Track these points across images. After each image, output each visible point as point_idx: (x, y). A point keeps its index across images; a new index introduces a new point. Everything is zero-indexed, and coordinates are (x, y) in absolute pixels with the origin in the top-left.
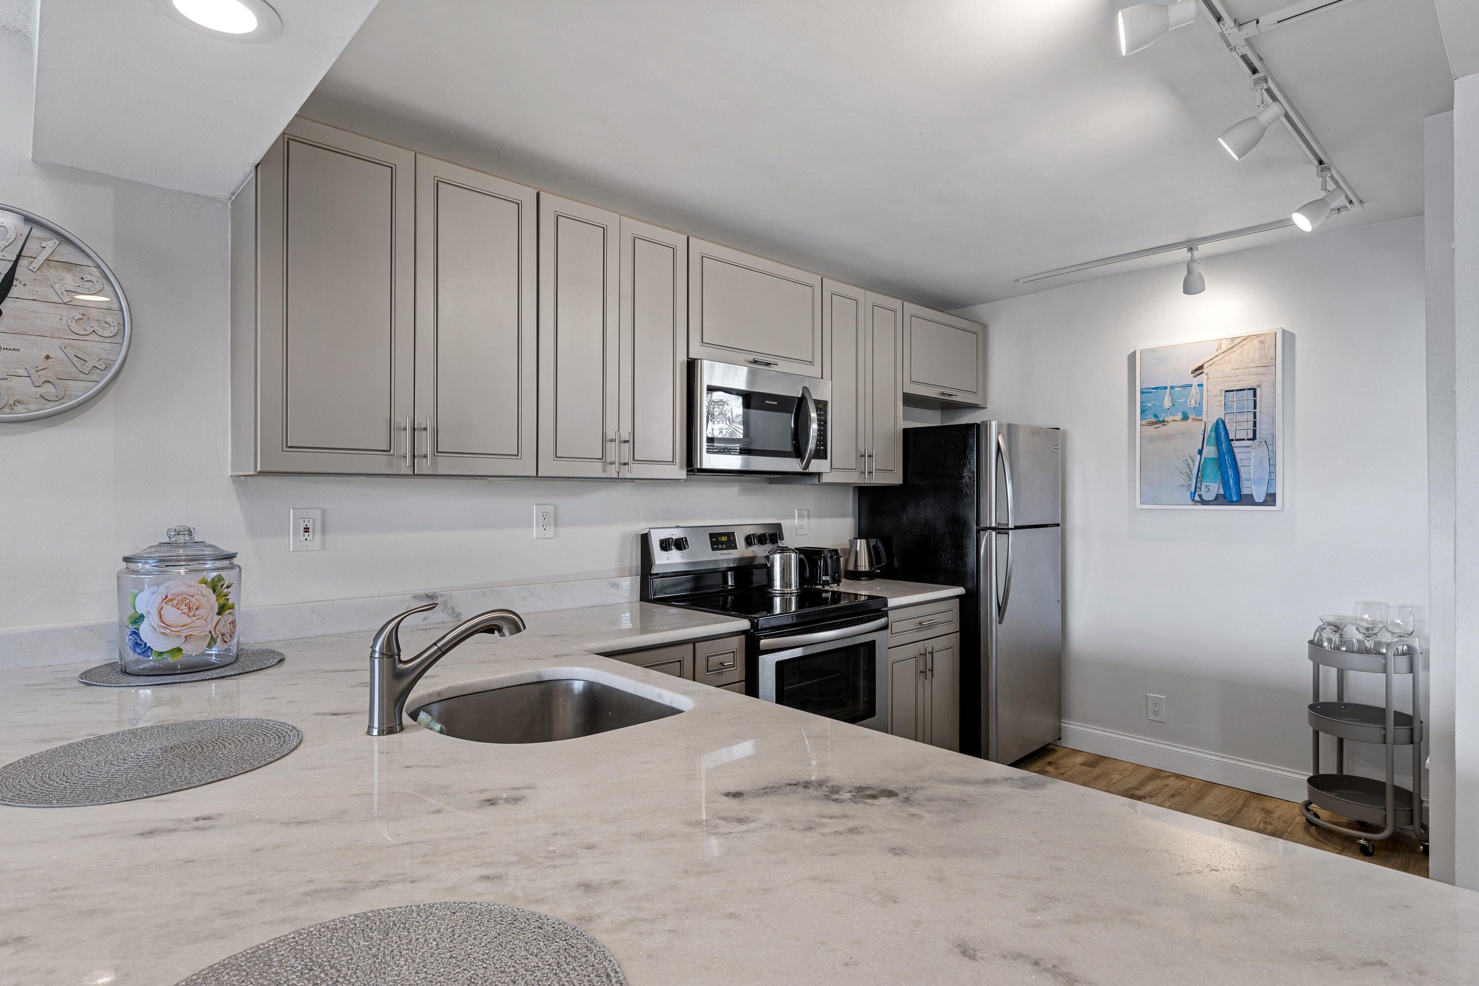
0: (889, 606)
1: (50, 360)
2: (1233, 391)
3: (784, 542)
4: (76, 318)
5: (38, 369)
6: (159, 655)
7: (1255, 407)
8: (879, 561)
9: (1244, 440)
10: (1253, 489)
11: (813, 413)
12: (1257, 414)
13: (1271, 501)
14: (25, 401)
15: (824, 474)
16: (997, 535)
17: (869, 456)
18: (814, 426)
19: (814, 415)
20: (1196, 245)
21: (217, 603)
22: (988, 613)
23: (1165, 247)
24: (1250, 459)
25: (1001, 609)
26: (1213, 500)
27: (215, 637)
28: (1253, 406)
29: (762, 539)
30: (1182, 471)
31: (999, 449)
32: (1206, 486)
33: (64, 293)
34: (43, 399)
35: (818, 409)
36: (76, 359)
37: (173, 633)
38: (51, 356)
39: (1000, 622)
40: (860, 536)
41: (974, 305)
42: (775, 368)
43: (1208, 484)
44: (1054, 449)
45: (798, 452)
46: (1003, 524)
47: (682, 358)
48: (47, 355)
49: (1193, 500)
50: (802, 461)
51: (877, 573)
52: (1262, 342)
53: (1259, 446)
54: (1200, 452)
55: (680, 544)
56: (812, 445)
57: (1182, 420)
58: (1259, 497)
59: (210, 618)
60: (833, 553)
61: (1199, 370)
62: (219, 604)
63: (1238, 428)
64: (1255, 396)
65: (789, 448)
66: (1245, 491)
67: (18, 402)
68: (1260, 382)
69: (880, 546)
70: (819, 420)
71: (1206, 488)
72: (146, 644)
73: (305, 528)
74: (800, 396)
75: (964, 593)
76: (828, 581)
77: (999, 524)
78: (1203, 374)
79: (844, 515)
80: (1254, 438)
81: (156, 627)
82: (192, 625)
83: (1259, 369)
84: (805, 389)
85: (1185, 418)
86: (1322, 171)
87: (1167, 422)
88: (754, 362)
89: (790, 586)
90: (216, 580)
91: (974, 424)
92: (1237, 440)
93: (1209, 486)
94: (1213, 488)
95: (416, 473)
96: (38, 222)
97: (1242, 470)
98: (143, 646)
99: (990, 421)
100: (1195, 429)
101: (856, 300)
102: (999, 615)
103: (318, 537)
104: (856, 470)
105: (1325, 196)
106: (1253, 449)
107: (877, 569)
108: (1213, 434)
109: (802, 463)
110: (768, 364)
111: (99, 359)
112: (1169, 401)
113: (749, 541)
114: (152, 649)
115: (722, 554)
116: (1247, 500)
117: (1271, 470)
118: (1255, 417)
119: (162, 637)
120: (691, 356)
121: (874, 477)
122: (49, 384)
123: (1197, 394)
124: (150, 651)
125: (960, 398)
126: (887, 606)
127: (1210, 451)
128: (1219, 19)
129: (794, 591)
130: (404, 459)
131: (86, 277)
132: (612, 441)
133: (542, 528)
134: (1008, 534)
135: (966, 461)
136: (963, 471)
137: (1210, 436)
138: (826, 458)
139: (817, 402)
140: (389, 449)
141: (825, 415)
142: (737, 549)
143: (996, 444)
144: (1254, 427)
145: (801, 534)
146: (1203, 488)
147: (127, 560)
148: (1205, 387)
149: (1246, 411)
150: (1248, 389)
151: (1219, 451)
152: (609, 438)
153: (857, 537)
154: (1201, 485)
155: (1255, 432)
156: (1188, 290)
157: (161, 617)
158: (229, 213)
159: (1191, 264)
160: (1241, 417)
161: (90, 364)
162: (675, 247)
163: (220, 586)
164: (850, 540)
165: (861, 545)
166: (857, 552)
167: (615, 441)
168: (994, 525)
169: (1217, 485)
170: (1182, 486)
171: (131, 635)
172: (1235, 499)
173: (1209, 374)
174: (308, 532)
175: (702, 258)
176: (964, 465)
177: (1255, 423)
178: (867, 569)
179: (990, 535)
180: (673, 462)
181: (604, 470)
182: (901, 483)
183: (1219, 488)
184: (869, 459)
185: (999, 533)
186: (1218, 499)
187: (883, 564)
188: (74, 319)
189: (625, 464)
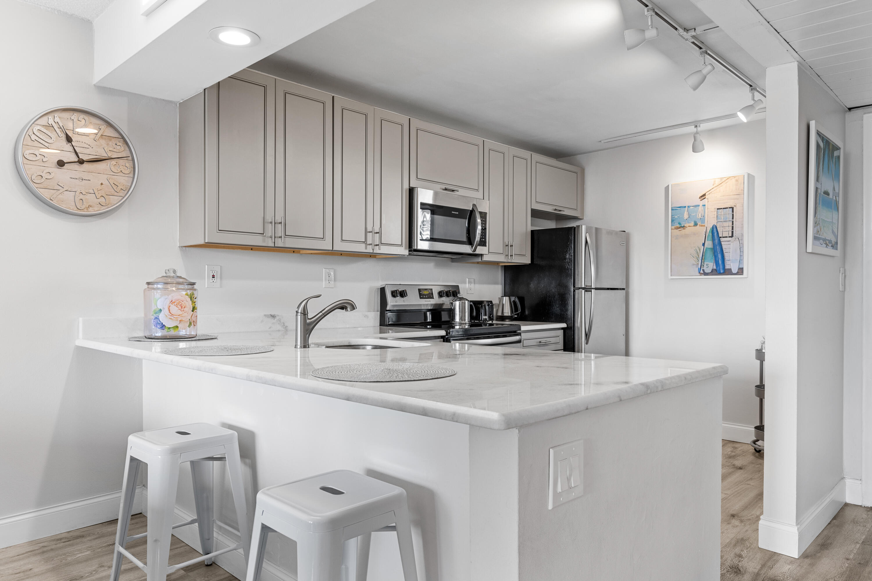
0: (522, 330)
1: (103, 185)
2: (721, 209)
3: (461, 295)
4: (114, 164)
5: (98, 190)
6: (168, 329)
7: (733, 218)
8: (516, 310)
9: (727, 237)
10: (731, 265)
11: (479, 219)
12: (734, 222)
13: (741, 272)
14: (93, 206)
15: (484, 255)
16: (585, 292)
17: (511, 246)
18: (479, 227)
19: (479, 220)
20: (699, 124)
21: (192, 306)
22: (580, 338)
23: (682, 125)
24: (730, 248)
25: (587, 336)
26: (710, 273)
27: (191, 322)
28: (732, 218)
29: (448, 294)
30: (694, 256)
31: (586, 242)
32: (707, 264)
33: (109, 151)
34: (100, 205)
35: (481, 217)
36: (114, 185)
37: (175, 318)
38: (103, 183)
39: (587, 343)
40: (505, 295)
41: (576, 155)
42: (456, 193)
43: (708, 263)
44: (622, 243)
45: (470, 242)
46: (588, 286)
47: (406, 186)
48: (102, 183)
49: (699, 273)
50: (472, 247)
51: (515, 317)
52: (737, 181)
53: (735, 240)
54: (704, 245)
55: (403, 294)
56: (478, 238)
57: (694, 225)
58: (735, 270)
59: (189, 313)
60: (489, 303)
61: (703, 197)
62: (193, 306)
63: (724, 230)
64: (733, 212)
65: (465, 239)
66: (727, 267)
67: (90, 206)
68: (736, 203)
69: (517, 301)
70: (482, 223)
71: (707, 265)
72: (162, 323)
73: (213, 276)
74: (471, 209)
75: (566, 327)
76: (486, 319)
77: (586, 286)
78: (706, 199)
79: (496, 283)
80: (732, 236)
81: (167, 315)
82: (183, 315)
83: (736, 196)
84: (474, 205)
85: (696, 224)
86: (752, 90)
87: (686, 227)
88: (445, 190)
89: (465, 320)
90: (192, 294)
91: (572, 227)
92: (723, 237)
93: (708, 264)
94: (710, 266)
95: (276, 246)
96: (100, 117)
97: (726, 255)
98: (161, 324)
99: (581, 226)
100: (701, 232)
101: (503, 153)
102: (586, 339)
103: (219, 280)
104: (503, 254)
105: (754, 104)
106: (732, 242)
107: (515, 315)
108: (711, 234)
109: (472, 248)
110: (453, 191)
111: (123, 185)
112: (687, 214)
113: (441, 294)
114: (165, 326)
115: (426, 301)
116: (728, 272)
117: (741, 255)
118: (733, 224)
119: (170, 320)
120: (411, 186)
121: (513, 258)
122: (103, 197)
123: (702, 210)
124: (164, 327)
125: (566, 212)
126: (520, 330)
127: (709, 244)
128: (676, 29)
129: (467, 323)
130: (270, 238)
131: (118, 144)
132: (370, 232)
133: (328, 282)
134: (591, 292)
135: (568, 249)
136: (566, 255)
137: (709, 235)
138: (486, 246)
139: (481, 213)
140: (263, 233)
141: (485, 221)
142: (434, 299)
143: (585, 239)
144: (732, 230)
145: (470, 293)
146: (705, 265)
147: (148, 283)
148: (706, 206)
149: (728, 220)
150: (729, 208)
151: (714, 244)
152: (368, 230)
153: (504, 296)
154: (704, 264)
155: (732, 232)
156: (694, 150)
157: (169, 310)
158: (178, 109)
159: (696, 135)
160: (725, 224)
161: (120, 187)
162: (403, 124)
163: (193, 297)
164: (499, 298)
165: (506, 300)
166: (503, 305)
167: (372, 232)
168: (583, 286)
169: (712, 264)
170: (694, 264)
171: (155, 319)
172: (722, 271)
173: (709, 199)
174: (214, 278)
175: (417, 130)
176: (567, 251)
177: (733, 227)
178: (509, 315)
179: (581, 292)
180: (401, 245)
181: (366, 248)
182: (530, 263)
183: (713, 265)
184: (511, 248)
185: (586, 291)
186: (713, 272)
187: (519, 312)
188: (113, 165)
189: (377, 245)
